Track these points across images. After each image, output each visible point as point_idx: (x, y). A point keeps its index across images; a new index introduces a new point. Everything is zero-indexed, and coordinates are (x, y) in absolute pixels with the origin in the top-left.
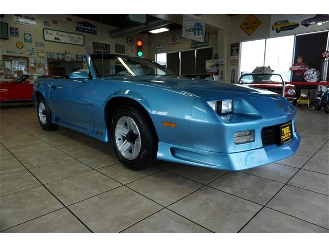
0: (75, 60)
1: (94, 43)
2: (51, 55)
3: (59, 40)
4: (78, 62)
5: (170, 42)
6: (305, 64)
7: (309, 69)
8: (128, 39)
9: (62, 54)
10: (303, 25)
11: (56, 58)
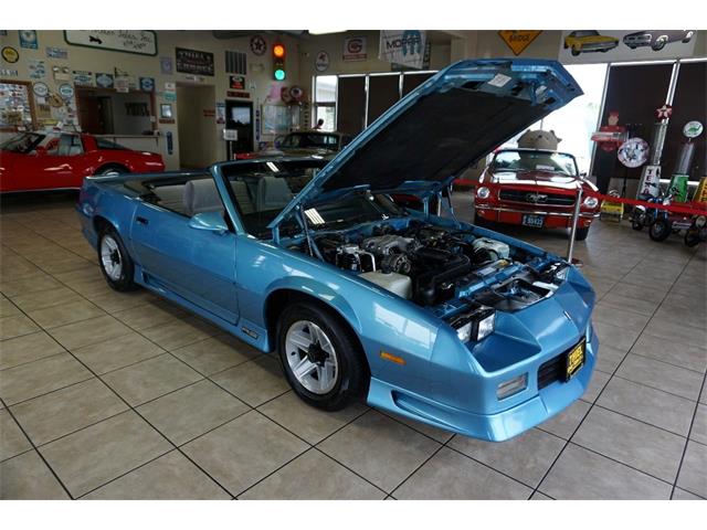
0: (138, 88)
1: (178, 50)
2: (82, 78)
3: (100, 42)
4: (142, 92)
5: (346, 53)
6: (623, 129)
7: (630, 138)
8: (252, 40)
9: (108, 75)
10: (627, 44)
11: (95, 85)
